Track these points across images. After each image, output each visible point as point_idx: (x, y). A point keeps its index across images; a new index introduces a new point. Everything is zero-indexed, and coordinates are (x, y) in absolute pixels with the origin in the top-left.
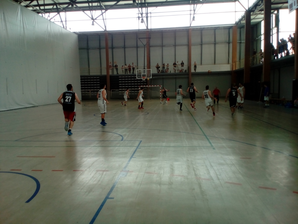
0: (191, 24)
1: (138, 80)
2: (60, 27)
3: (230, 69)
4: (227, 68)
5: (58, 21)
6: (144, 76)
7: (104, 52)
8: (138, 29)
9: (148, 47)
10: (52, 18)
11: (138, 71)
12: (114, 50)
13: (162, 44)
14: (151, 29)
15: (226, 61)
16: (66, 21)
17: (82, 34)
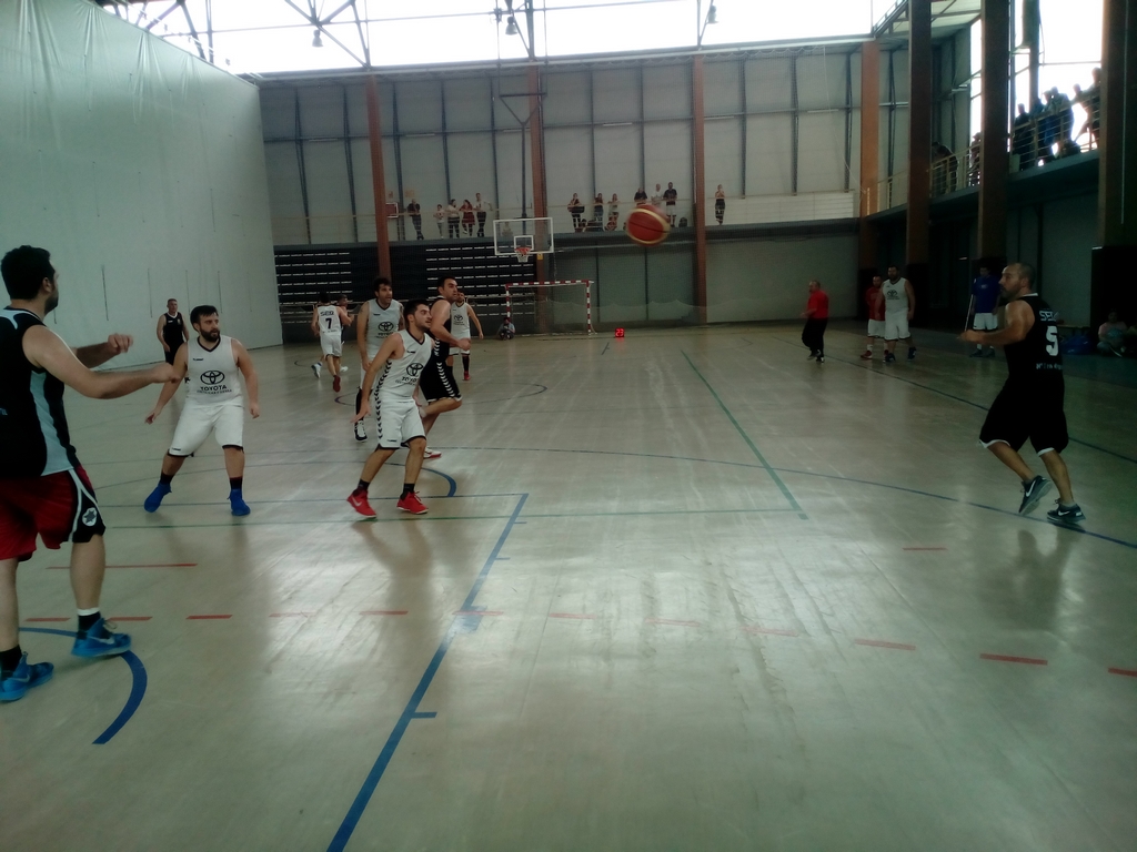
0: (700, 39)
1: (499, 261)
2: (189, 58)
3: (851, 210)
4: (840, 207)
5: (180, 34)
6: (523, 243)
7: (362, 150)
8: (494, 57)
9: (537, 129)
10: (156, 22)
11: (498, 225)
12: (404, 144)
13: (592, 118)
14: (546, 59)
15: (839, 180)
16: (210, 32)
17: (274, 82)
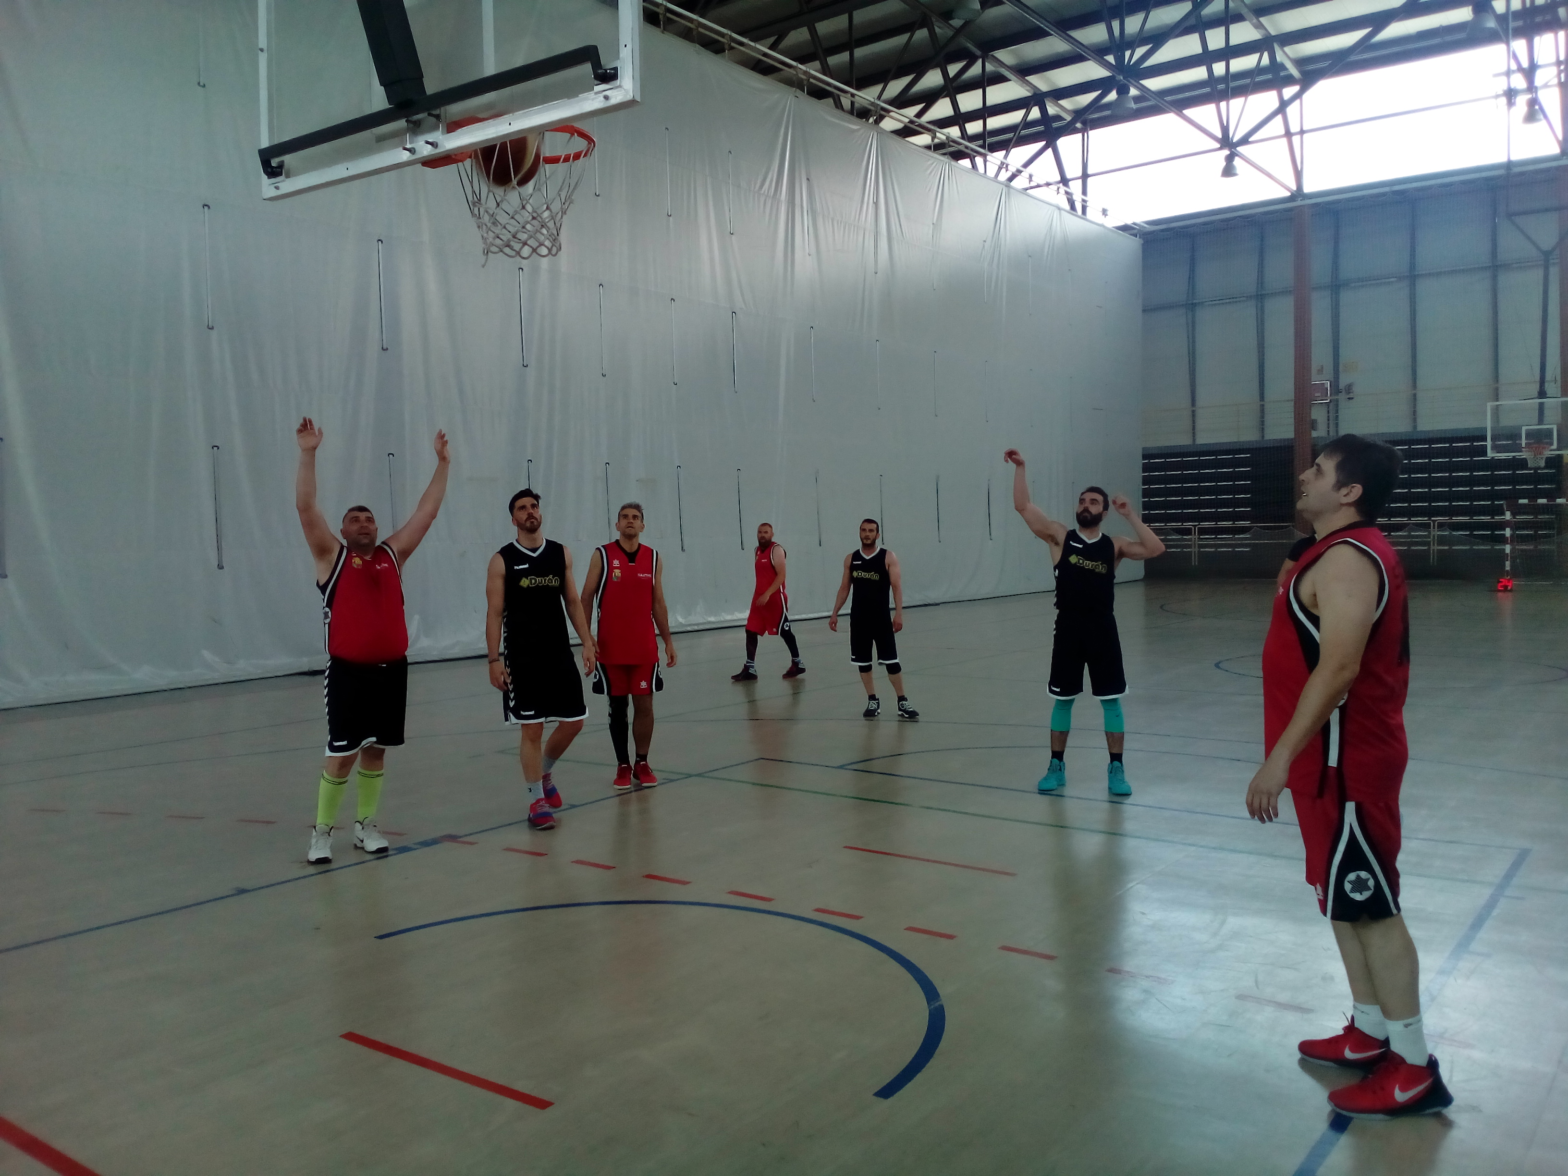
2: (1057, 212)
5: (1048, 184)
7: (1281, 311)
10: (1019, 172)
16: (1085, 176)
17: (1162, 231)
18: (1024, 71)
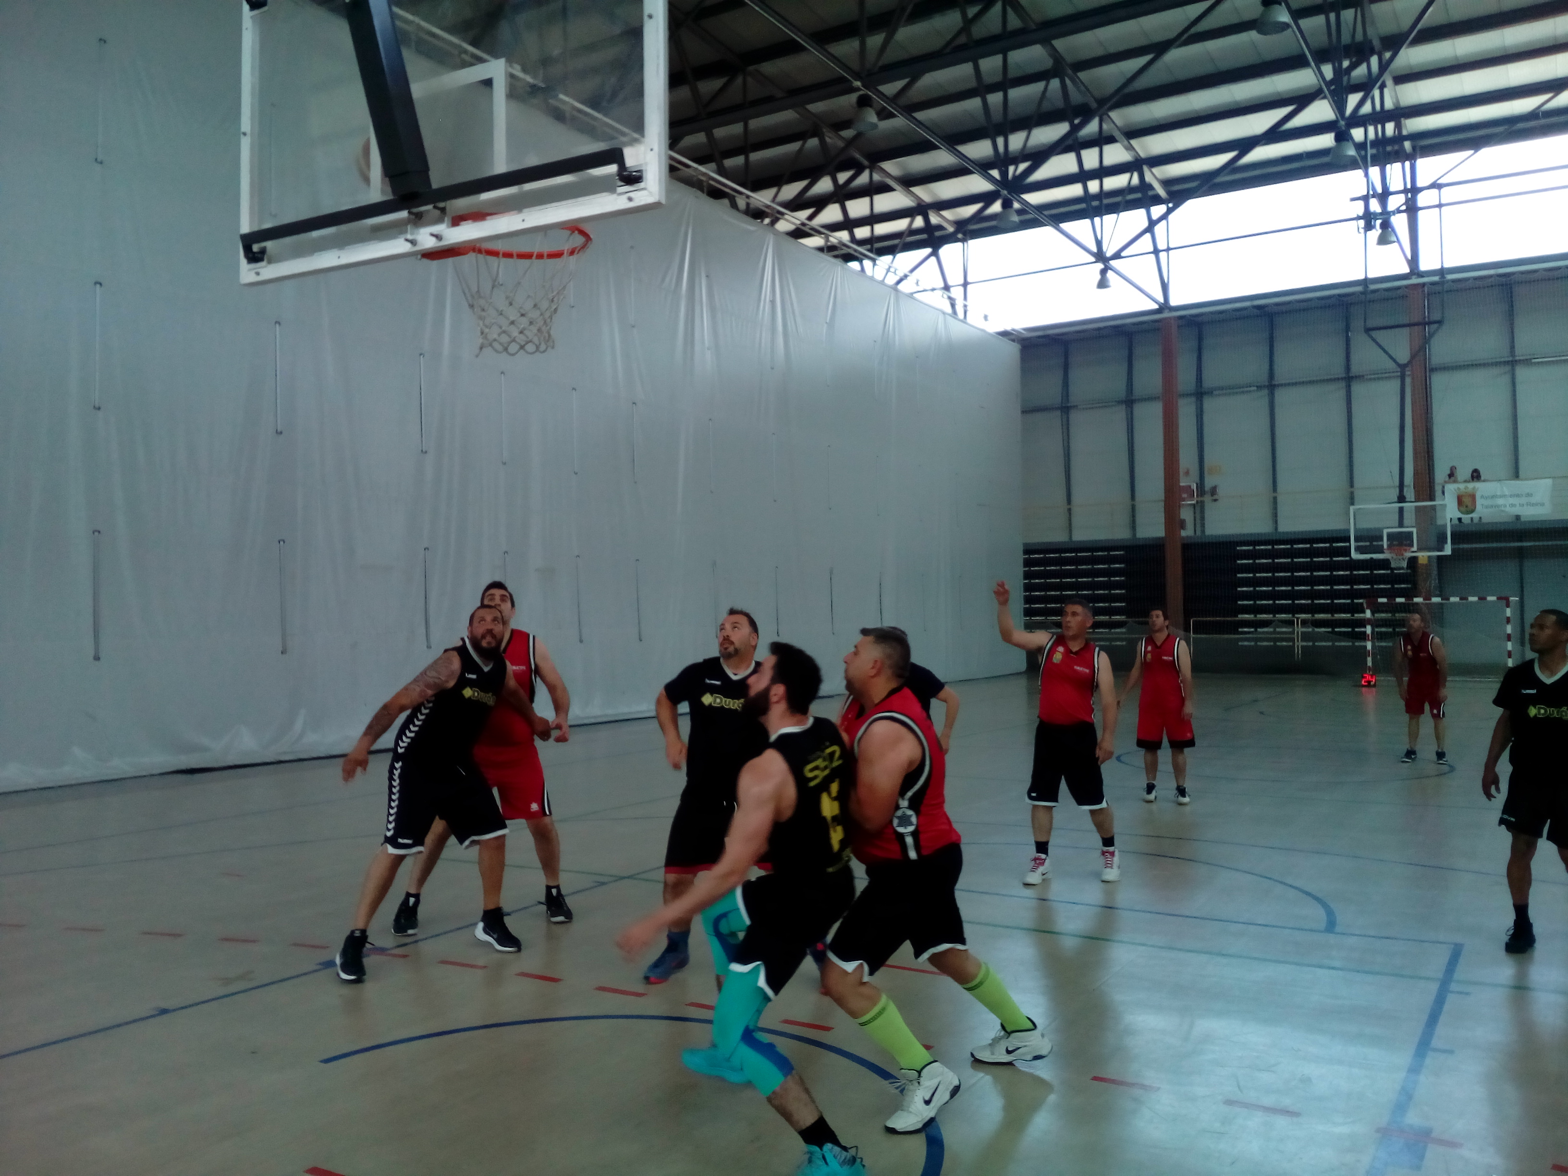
5: (933, 290)
7: (1150, 416)
9: (1422, 372)
10: (906, 276)
11: (1356, 513)
12: (1208, 403)
13: (1512, 352)
14: (1442, 272)
16: (965, 284)
17: (1039, 337)
18: (909, 182)
